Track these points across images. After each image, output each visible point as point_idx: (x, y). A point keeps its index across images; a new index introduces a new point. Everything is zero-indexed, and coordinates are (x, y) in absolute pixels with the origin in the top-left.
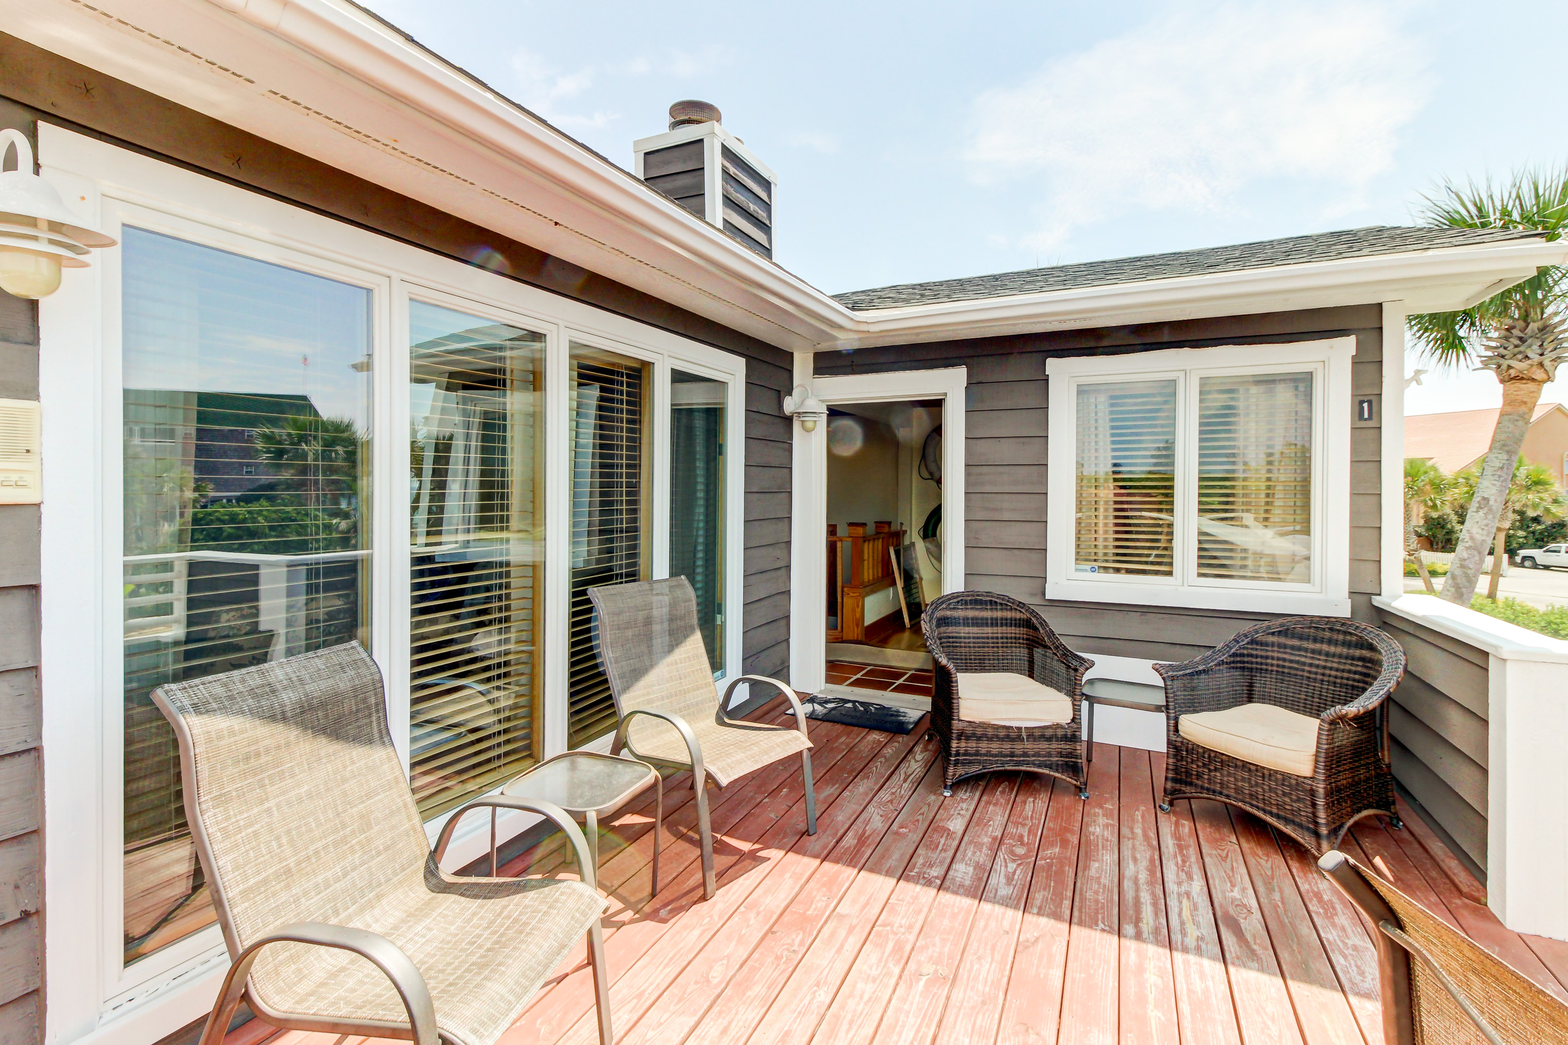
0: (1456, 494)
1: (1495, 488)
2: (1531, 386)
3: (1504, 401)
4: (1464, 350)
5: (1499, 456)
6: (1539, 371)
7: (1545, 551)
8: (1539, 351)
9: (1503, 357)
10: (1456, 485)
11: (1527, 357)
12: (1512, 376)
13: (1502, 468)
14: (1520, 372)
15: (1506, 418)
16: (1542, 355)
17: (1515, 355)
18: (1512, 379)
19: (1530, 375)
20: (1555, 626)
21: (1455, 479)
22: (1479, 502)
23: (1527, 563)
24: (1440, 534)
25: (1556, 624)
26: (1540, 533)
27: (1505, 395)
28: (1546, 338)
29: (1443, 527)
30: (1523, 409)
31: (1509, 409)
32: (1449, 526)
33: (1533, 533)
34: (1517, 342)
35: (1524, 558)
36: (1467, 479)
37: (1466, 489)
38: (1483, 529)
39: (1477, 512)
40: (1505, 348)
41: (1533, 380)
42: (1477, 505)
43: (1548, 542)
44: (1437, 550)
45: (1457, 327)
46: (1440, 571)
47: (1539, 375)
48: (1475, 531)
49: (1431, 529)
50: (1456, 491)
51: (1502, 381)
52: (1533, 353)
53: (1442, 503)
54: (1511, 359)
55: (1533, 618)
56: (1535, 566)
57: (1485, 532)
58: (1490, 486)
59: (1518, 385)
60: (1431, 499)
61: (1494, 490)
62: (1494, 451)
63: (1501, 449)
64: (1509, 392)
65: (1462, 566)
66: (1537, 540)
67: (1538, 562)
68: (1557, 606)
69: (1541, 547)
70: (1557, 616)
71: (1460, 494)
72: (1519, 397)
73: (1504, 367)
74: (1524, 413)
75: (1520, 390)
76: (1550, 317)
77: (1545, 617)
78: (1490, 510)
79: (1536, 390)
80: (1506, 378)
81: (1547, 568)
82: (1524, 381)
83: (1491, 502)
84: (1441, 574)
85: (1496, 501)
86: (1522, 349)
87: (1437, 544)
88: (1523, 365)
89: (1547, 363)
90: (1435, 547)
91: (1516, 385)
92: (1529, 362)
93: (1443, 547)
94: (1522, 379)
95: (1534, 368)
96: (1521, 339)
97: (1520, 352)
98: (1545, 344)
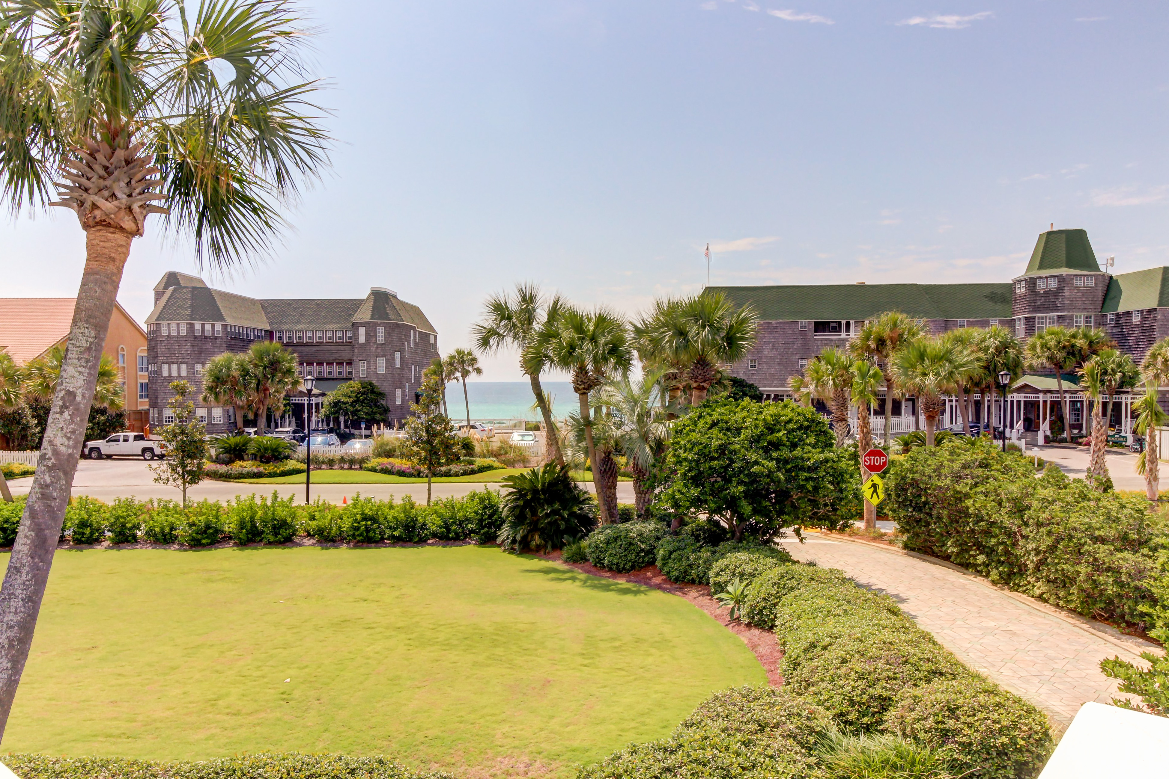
0: (31, 385)
1: (81, 377)
2: (119, 237)
3: (89, 255)
4: (38, 177)
5: (86, 331)
6: (127, 218)
7: (107, 442)
8: (127, 191)
9: (86, 190)
10: (29, 376)
11: (114, 196)
12: (98, 219)
13: (89, 349)
14: (106, 215)
15: (92, 278)
16: (130, 196)
17: (100, 190)
18: (97, 224)
19: (117, 220)
20: (122, 520)
21: (29, 370)
22: (62, 398)
23: (94, 455)
24: (16, 430)
25: (122, 517)
26: (104, 424)
27: (90, 246)
28: (135, 174)
29: (19, 423)
30: (111, 268)
31: (95, 265)
32: (24, 421)
33: (98, 423)
34: (102, 172)
35: (92, 449)
36: (40, 369)
37: (39, 381)
38: (69, 439)
39: (61, 413)
40: (88, 179)
41: (122, 229)
42: (61, 403)
43: (109, 432)
44: (13, 449)
45: (28, 139)
46: (16, 471)
47: (128, 224)
48: (59, 441)
49: (7, 426)
50: (30, 382)
51: (86, 226)
52: (120, 189)
53: (16, 396)
54: (96, 194)
55: (104, 515)
56: (100, 457)
57: (71, 443)
58: (76, 374)
59: (105, 233)
60: (5, 393)
61: (81, 381)
62: (80, 324)
63: (87, 322)
64: (94, 242)
65: (44, 497)
66: (101, 430)
67: (103, 452)
68: (123, 498)
69: (104, 438)
70: (124, 510)
71: (34, 386)
72: (106, 251)
73: (88, 205)
74: (113, 274)
75: (108, 240)
76: (136, 148)
77: (114, 512)
78: (77, 409)
79: (124, 243)
80: (91, 222)
81: (109, 457)
82: (112, 230)
83: (79, 399)
84: (18, 475)
85: (83, 396)
86: (108, 183)
87: (13, 442)
88: (108, 206)
89: (136, 207)
90: (11, 445)
91: (103, 233)
92: (116, 203)
93: (19, 445)
94: (109, 225)
95: (122, 213)
96: (106, 168)
97: (106, 188)
98: (133, 182)
